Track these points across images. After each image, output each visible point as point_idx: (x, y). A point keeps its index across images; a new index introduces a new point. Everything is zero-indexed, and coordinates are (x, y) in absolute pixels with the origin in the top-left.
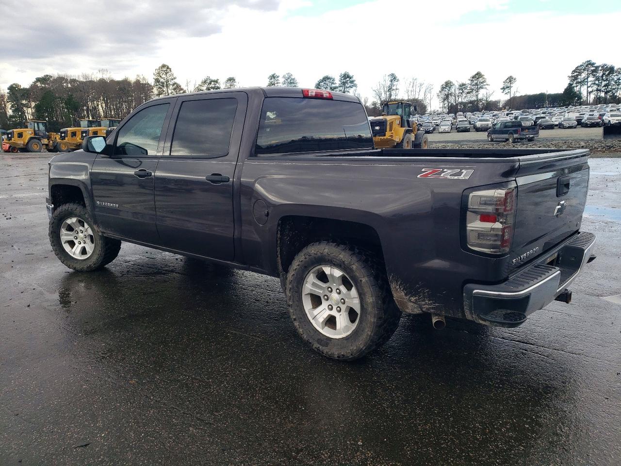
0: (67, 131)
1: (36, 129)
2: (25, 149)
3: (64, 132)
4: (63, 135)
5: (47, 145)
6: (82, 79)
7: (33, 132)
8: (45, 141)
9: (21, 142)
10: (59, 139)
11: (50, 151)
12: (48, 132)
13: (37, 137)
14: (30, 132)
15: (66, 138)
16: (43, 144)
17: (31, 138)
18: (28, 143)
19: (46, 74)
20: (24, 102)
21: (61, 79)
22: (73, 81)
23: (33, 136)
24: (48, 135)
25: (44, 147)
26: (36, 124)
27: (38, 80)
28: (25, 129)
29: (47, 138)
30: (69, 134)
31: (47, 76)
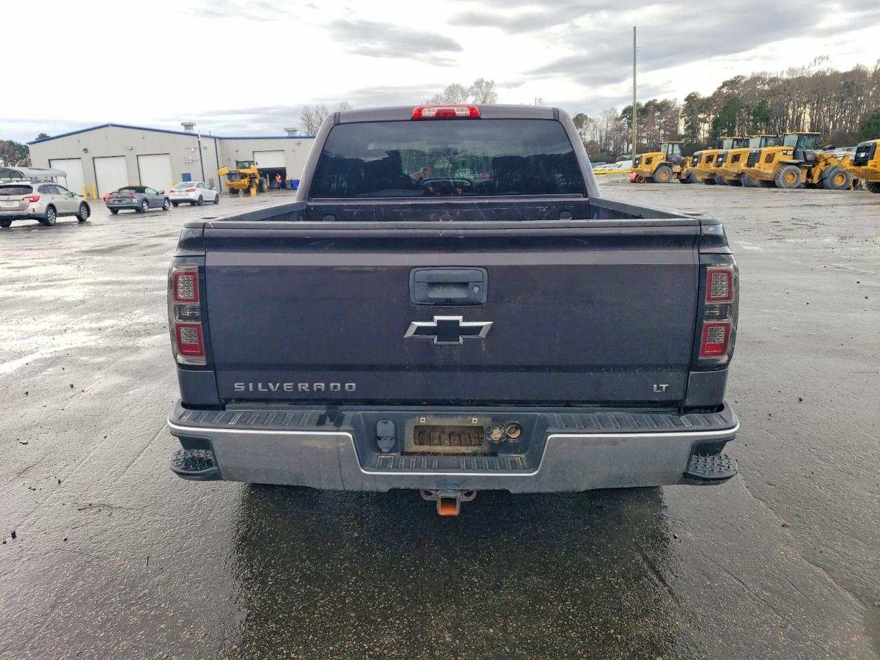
0: (701, 155)
1: (670, 153)
2: (651, 180)
3: (697, 157)
4: (696, 160)
5: (679, 174)
6: (785, 76)
7: (665, 156)
8: (677, 168)
9: (647, 170)
10: (690, 166)
11: (683, 181)
12: (683, 156)
13: (668, 163)
14: (662, 157)
15: (698, 165)
16: (674, 173)
17: (661, 165)
18: (655, 171)
19: (736, 75)
20: (701, 116)
21: (756, 79)
22: (773, 80)
23: (664, 161)
24: (683, 161)
25: (675, 176)
26: (671, 146)
27: (725, 84)
28: (657, 153)
29: (681, 164)
30: (704, 159)
31: (738, 77)
